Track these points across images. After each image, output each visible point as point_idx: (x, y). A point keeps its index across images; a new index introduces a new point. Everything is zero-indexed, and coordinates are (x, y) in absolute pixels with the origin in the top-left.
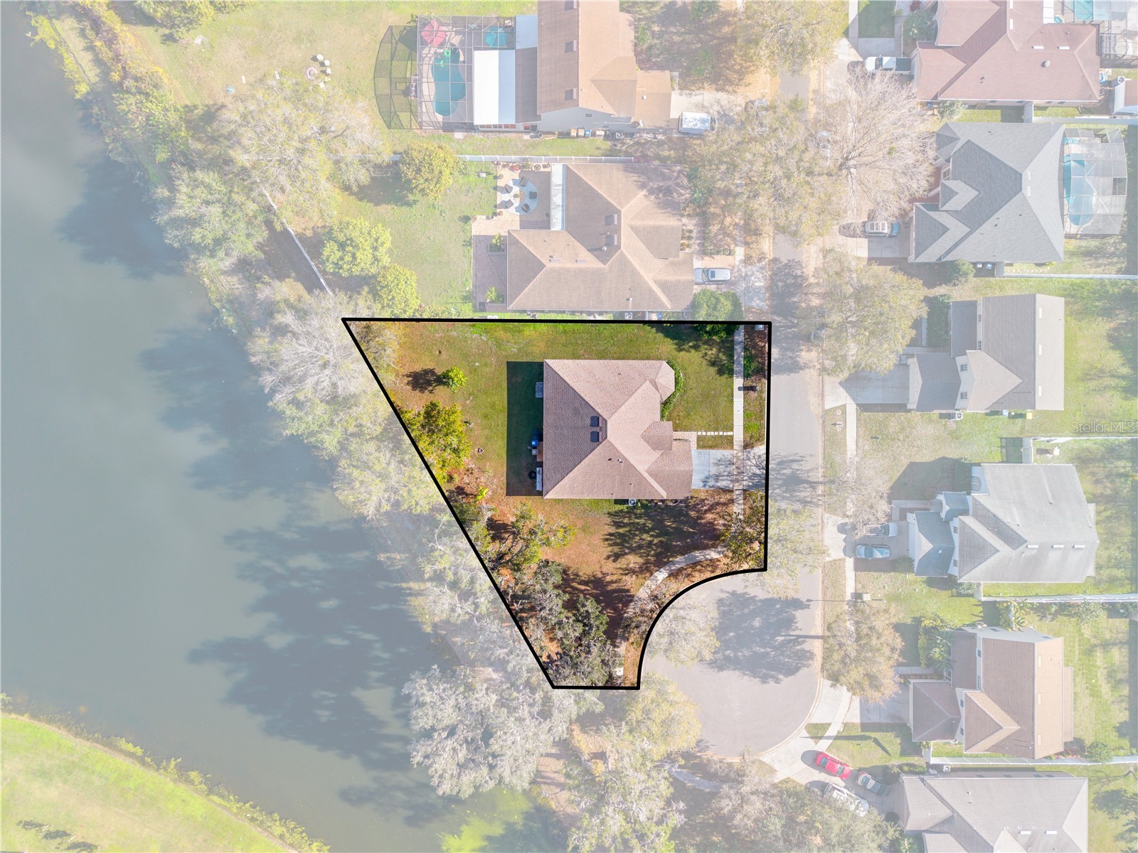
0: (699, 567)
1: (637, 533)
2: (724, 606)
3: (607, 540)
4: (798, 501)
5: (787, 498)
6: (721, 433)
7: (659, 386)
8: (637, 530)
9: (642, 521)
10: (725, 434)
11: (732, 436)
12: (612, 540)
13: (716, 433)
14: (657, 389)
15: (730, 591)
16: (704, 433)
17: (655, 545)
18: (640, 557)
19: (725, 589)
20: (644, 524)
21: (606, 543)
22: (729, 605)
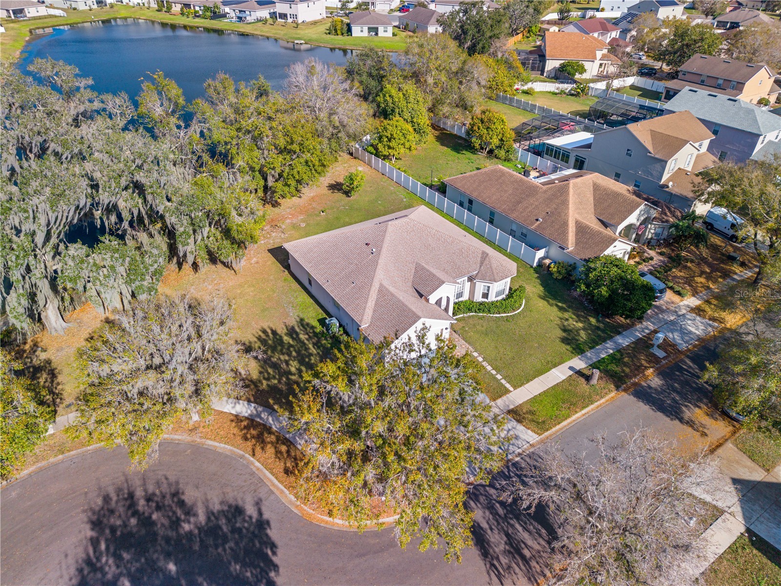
0: (284, 448)
1: (294, 354)
2: (229, 520)
3: (264, 331)
4: (507, 535)
5: (495, 514)
6: (499, 377)
7: (486, 262)
8: (298, 352)
9: (313, 350)
10: (503, 381)
11: (507, 391)
12: (268, 336)
13: (494, 372)
14: (482, 263)
15: (266, 516)
16: (480, 359)
17: (288, 379)
18: (260, 373)
19: (264, 509)
20: (311, 355)
21: (260, 333)
22: (234, 530)
